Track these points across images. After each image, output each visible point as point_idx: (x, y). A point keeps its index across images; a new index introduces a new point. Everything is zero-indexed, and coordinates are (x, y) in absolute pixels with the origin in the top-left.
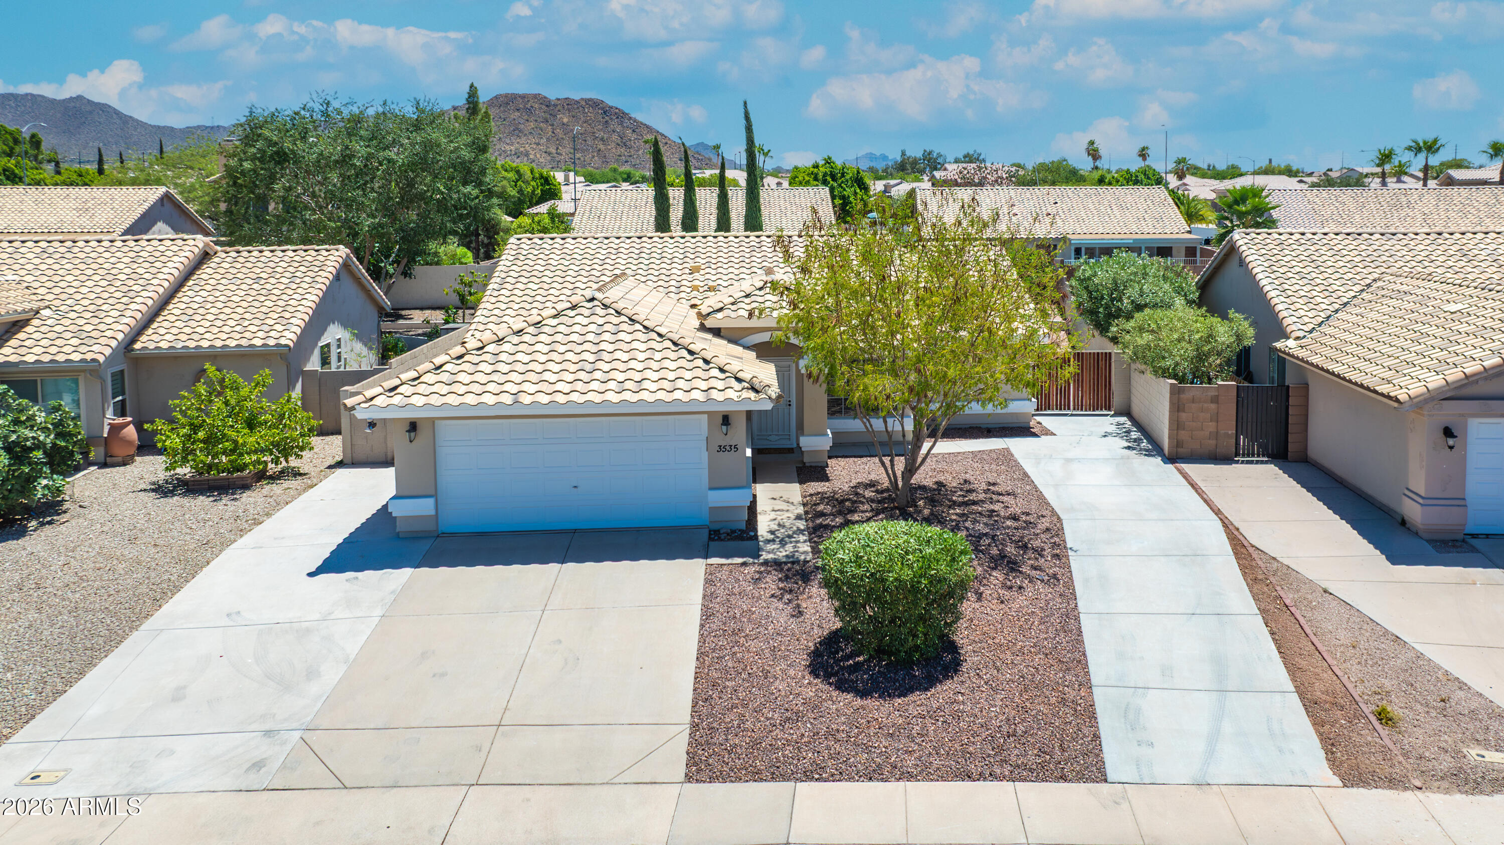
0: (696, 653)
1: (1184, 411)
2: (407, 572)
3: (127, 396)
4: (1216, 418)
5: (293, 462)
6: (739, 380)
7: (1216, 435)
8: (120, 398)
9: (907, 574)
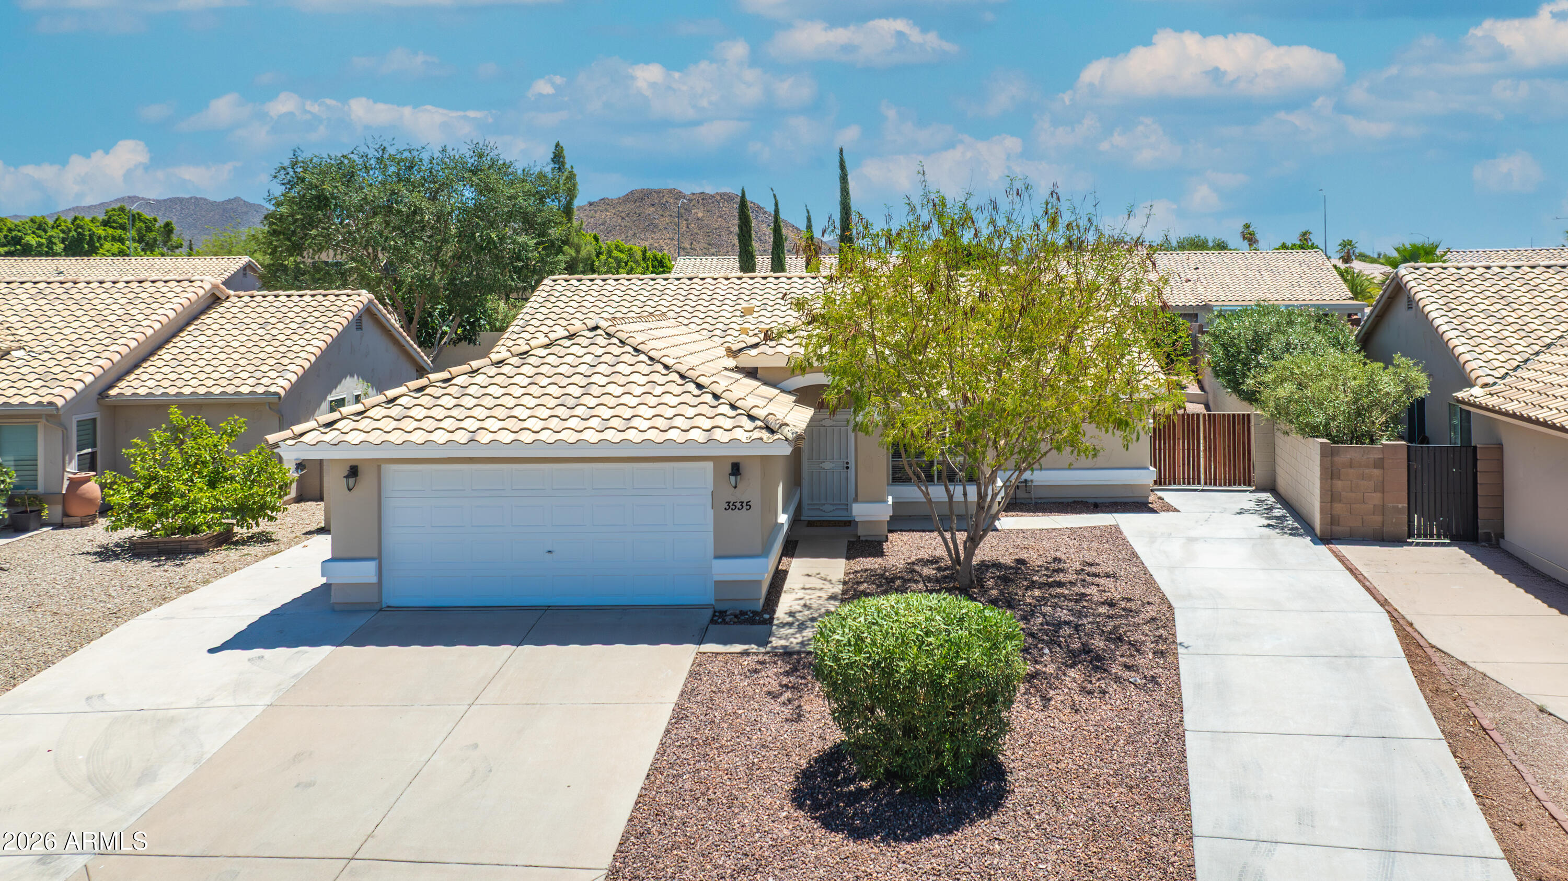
0: (648, 767)
1: (1339, 479)
2: (327, 650)
3: (98, 449)
4: (1381, 488)
5: (264, 525)
6: (752, 418)
7: (1382, 509)
8: (89, 450)
9: (924, 663)
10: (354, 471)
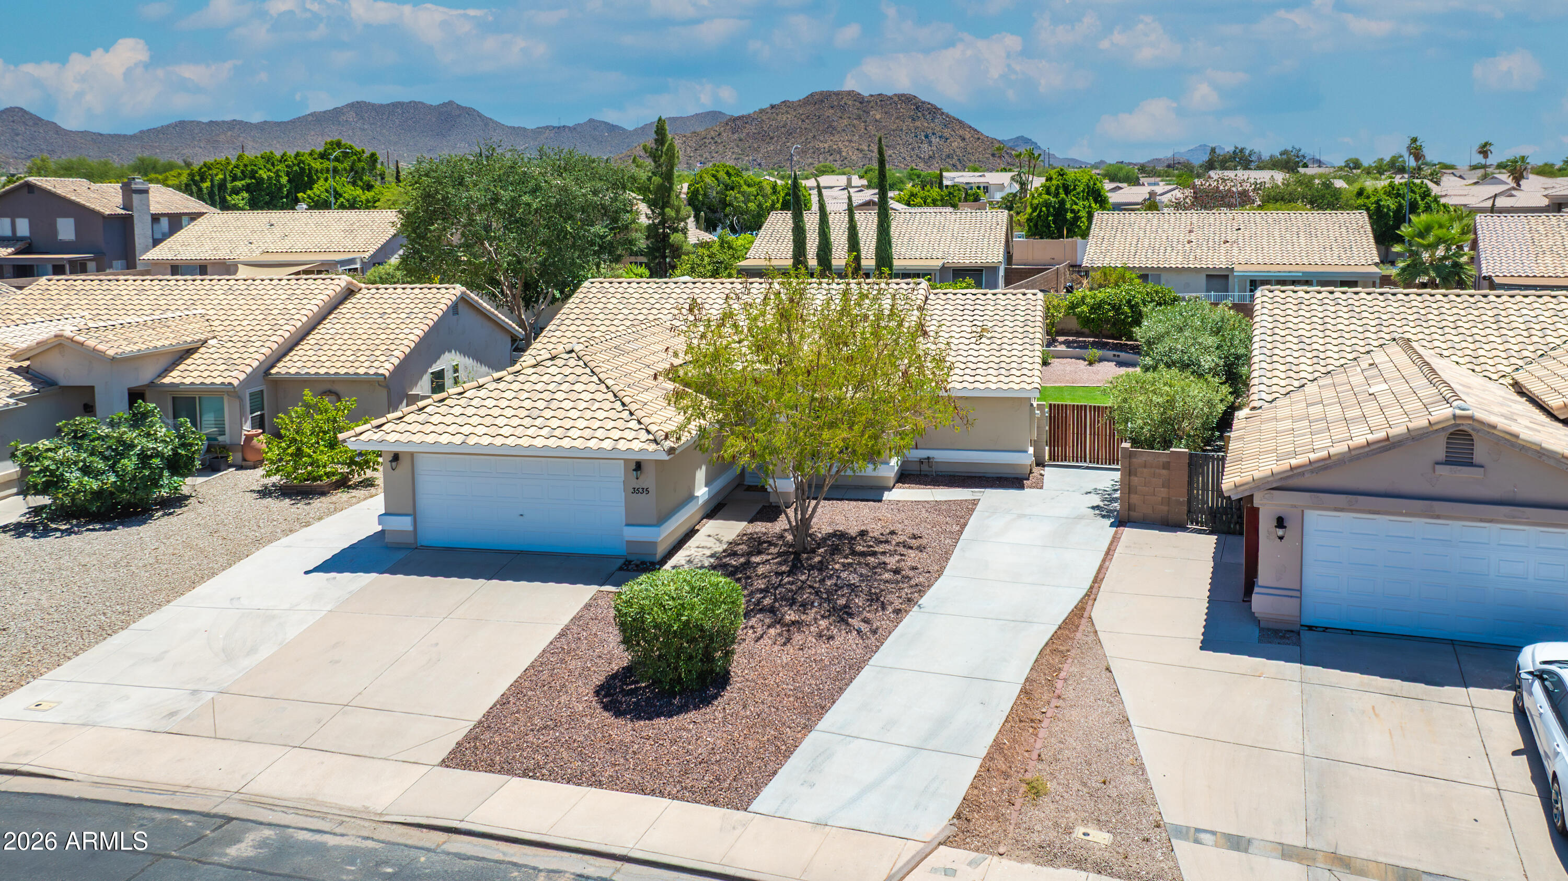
1: (1136, 475)
2: (374, 575)
3: (266, 412)
4: (1166, 484)
7: (1168, 501)
8: (259, 413)
10: (396, 457)
